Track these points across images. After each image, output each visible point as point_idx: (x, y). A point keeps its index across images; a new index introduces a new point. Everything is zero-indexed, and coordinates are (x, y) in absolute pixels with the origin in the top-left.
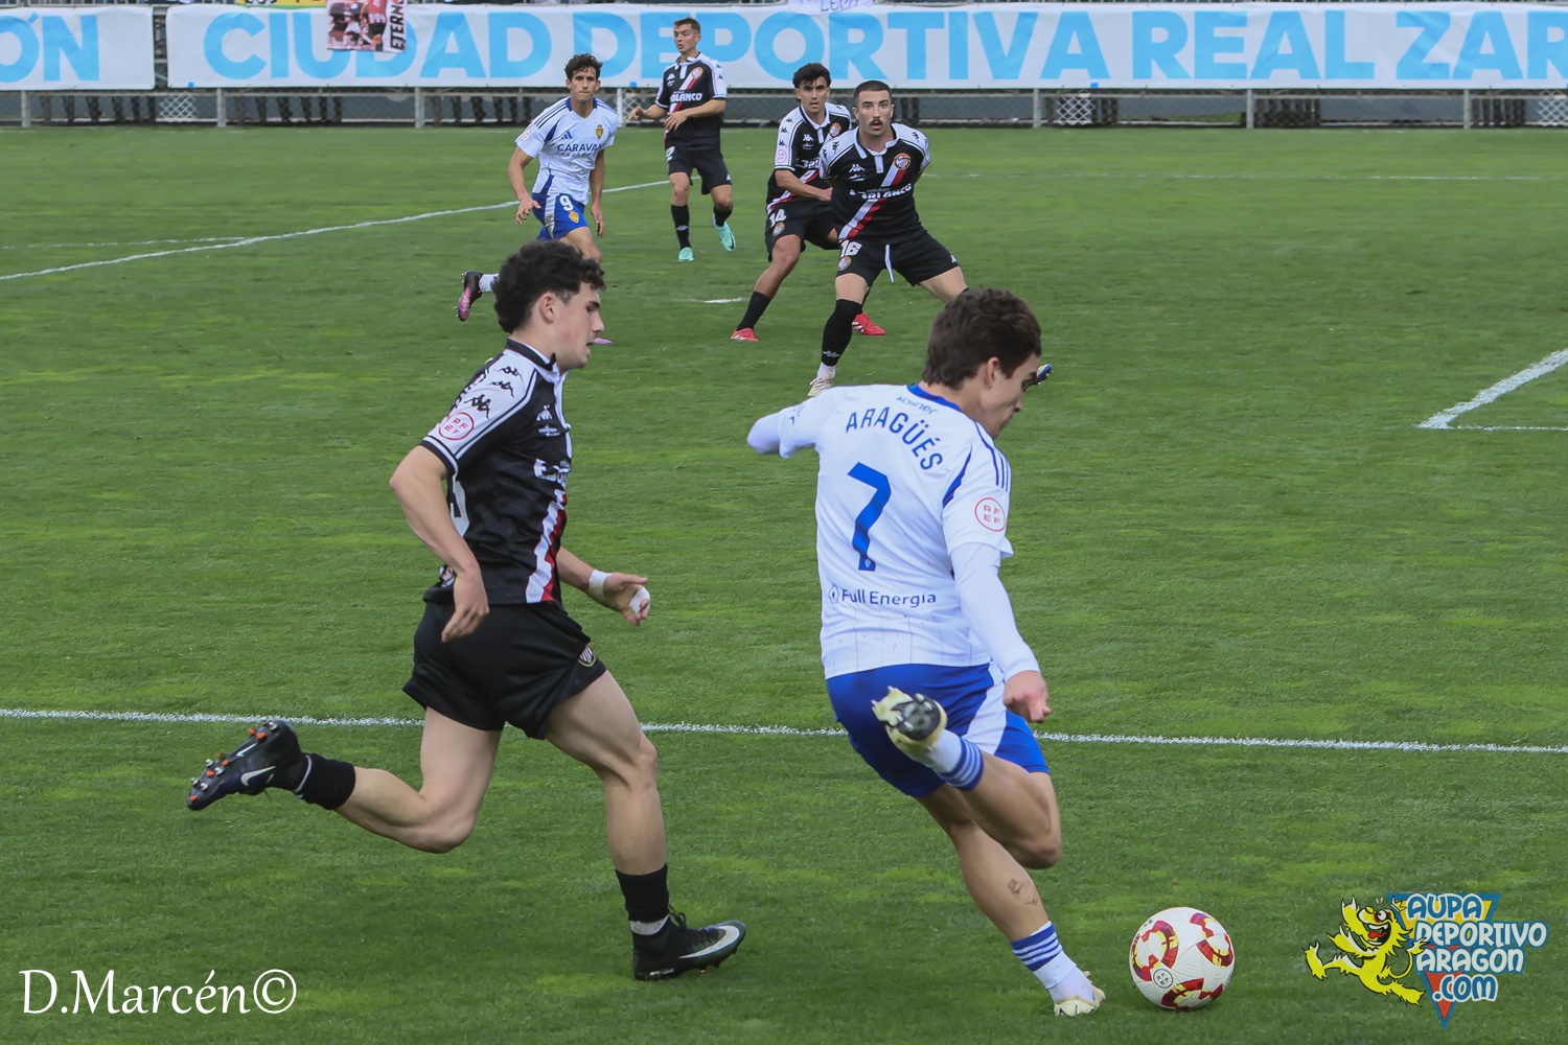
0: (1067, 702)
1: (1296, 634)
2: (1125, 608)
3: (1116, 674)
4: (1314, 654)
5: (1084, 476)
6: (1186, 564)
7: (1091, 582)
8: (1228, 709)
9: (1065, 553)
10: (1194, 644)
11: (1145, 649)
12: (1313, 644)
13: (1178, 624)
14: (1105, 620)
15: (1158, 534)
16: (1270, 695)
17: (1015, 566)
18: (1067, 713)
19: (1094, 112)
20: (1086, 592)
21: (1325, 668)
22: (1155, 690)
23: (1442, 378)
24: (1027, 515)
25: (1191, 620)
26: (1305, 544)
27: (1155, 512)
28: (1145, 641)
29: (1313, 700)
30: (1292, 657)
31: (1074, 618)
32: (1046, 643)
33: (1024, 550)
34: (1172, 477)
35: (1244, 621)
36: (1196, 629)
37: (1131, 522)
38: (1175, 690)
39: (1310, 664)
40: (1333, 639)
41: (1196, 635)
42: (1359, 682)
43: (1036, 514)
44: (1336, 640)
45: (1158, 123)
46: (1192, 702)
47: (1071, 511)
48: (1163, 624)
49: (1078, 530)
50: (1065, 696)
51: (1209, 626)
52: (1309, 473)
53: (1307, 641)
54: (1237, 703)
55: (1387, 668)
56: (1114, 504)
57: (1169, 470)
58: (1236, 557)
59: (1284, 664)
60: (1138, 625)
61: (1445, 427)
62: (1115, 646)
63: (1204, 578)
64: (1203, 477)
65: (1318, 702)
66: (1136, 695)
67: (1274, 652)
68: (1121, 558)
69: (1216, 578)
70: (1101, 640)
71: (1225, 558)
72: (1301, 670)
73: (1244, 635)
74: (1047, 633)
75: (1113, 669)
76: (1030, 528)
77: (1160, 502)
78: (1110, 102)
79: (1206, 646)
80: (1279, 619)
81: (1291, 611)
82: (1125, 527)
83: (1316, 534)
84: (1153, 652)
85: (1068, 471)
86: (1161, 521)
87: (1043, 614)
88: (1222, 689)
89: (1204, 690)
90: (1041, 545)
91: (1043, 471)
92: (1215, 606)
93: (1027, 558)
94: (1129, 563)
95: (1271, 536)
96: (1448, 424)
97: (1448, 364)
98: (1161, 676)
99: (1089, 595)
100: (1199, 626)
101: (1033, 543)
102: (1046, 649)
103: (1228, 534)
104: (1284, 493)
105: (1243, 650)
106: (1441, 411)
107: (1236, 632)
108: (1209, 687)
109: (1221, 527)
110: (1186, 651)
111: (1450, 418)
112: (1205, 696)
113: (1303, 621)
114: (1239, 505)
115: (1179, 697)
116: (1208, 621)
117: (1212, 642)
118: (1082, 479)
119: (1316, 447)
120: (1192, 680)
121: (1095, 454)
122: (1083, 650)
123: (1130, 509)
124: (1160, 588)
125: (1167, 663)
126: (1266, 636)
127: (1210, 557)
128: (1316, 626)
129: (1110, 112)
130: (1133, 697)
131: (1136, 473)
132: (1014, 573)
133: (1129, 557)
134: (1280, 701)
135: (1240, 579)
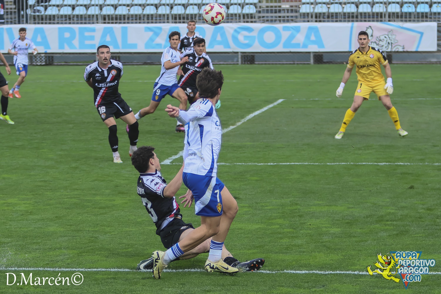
0: (51, 257)
1: (125, 233)
2: (68, 225)
3: (67, 248)
4: (132, 240)
5: (51, 181)
6: (87, 210)
7: (56, 217)
8: (105, 259)
9: (47, 207)
10: (92, 237)
11: (76, 239)
12: (131, 237)
13: (86, 230)
14: (62, 230)
15: (77, 200)
16: (119, 254)
17: (31, 212)
18: (51, 261)
19: (46, 61)
20: (55, 220)
21: (136, 245)
22: (80, 253)
23: (167, 147)
24: (33, 195)
25: (90, 229)
26: (126, 203)
27: (76, 193)
28: (76, 236)
29: (133, 256)
30: (125, 241)
31: (52, 229)
32: (43, 237)
33: (33, 206)
34: (81, 181)
35: (108, 229)
36: (92, 232)
37: (68, 196)
38: (87, 253)
39: (131, 243)
40: (138, 235)
41: (92, 234)
42: (148, 249)
43: (36, 194)
44: (139, 235)
45: (67, 64)
46: (93, 257)
47: (48, 193)
48: (81, 231)
49: (51, 200)
50: (50, 256)
51: (96, 231)
52: (126, 180)
53: (129, 236)
54: (108, 257)
55: (156, 244)
56: (62, 191)
57: (79, 179)
58: (104, 208)
59: (122, 244)
60: (73, 231)
61: (169, 163)
62: (66, 238)
63: (94, 215)
64: (91, 181)
65: (135, 256)
66: (74, 255)
67: (119, 240)
68: (66, 208)
69: (98, 215)
70: (61, 236)
71: (100, 208)
72: (128, 246)
73: (108, 234)
74: (43, 234)
75: (66, 246)
76: (35, 199)
77: (77, 190)
78: (51, 57)
79: (96, 238)
80: (119, 228)
81: (123, 226)
82: (66, 198)
83: (129, 200)
84: (79, 240)
85: (46, 180)
86: (78, 196)
87: (41, 228)
88: (102, 252)
89: (97, 252)
90: (39, 205)
91: (38, 180)
92: (98, 224)
93: (35, 209)
94: (68, 210)
95: (115, 201)
96: (170, 163)
97: (168, 143)
98: (82, 248)
99: (56, 221)
100: (93, 231)
101: (36, 204)
102: (43, 240)
103: (101, 200)
104: (118, 186)
105: (108, 239)
106: (168, 158)
107: (106, 233)
108: (98, 252)
109: (98, 198)
110: (90, 240)
111: (171, 161)
112: (97, 255)
113: (127, 229)
114: (103, 190)
115: (89, 255)
116: (96, 229)
117: (98, 237)
118: (51, 182)
119: (127, 171)
120: (92, 249)
121: (55, 174)
122: (55, 240)
123: (68, 192)
124: (79, 219)
125: (84, 244)
126: (115, 234)
127: (95, 208)
128: (132, 231)
129: (51, 60)
130: (73, 255)
131: (69, 180)
132: (30, 214)
133: (68, 208)
134: (122, 256)
135: (106, 215)
